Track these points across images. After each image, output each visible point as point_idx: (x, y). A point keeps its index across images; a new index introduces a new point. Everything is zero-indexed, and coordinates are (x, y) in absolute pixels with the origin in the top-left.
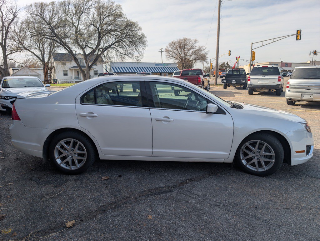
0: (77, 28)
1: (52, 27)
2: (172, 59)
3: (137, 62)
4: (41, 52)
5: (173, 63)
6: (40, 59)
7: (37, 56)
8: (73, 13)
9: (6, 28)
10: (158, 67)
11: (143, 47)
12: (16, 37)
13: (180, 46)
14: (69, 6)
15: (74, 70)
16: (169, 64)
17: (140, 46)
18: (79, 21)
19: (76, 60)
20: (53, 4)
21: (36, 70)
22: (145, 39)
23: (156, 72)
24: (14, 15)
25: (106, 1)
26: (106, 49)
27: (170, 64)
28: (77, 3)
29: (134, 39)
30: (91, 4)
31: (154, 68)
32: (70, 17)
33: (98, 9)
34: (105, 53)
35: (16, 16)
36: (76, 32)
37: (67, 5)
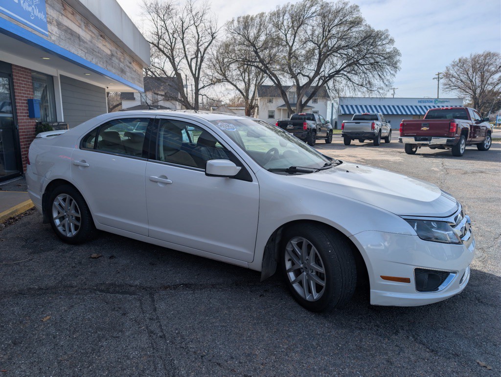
0: (291, 48)
1: (256, 49)
2: (454, 91)
3: (392, 97)
4: (246, 85)
5: (456, 97)
6: (243, 95)
7: (239, 90)
8: (288, 26)
9: (202, 54)
10: (422, 105)
11: (392, 72)
12: (217, 66)
13: (473, 67)
14: (284, 16)
15: (283, 110)
16: (445, 100)
17: (387, 70)
18: (295, 37)
19: (284, 95)
20: (262, 15)
21: (236, 109)
22: (398, 58)
23: (418, 113)
24: (212, 36)
25: (336, 2)
26: (331, 77)
27: (448, 100)
28: (296, 10)
29: (378, 60)
30: (314, 11)
31: (416, 107)
32: (284, 32)
33: (323, 16)
34: (330, 83)
35: (215, 38)
36: (290, 54)
37: (281, 15)
